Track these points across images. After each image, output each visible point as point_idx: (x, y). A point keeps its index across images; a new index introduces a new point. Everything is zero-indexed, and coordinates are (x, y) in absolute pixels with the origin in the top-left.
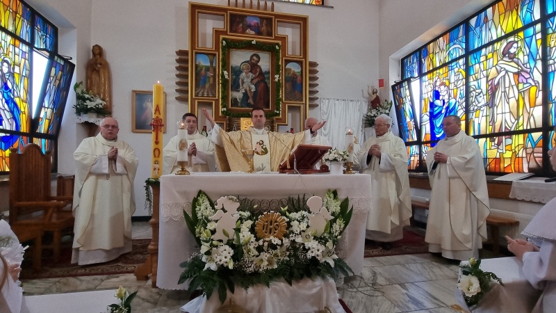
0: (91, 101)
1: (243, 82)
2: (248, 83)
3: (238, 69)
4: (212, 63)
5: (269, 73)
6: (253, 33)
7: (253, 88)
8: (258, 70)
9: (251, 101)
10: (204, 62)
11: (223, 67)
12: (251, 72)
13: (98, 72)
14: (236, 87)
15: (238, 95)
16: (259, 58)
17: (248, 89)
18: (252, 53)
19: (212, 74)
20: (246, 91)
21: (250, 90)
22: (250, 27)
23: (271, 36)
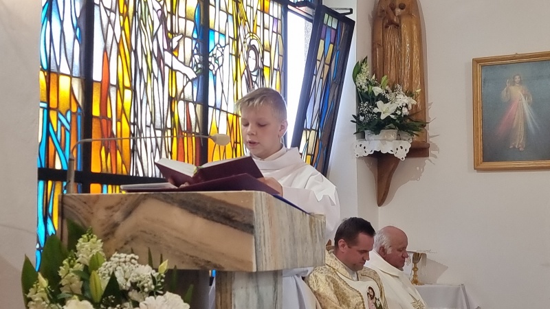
0: (386, 101)
13: (398, 26)
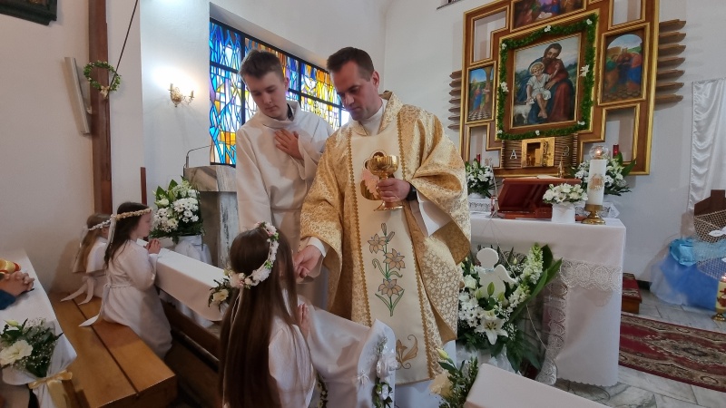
1: (532, 90)
2: (540, 89)
3: (525, 73)
4: (488, 76)
5: (576, 65)
6: (550, 14)
7: (547, 94)
8: (557, 66)
9: (543, 114)
10: (479, 78)
11: (501, 77)
12: (545, 72)
14: (521, 99)
15: (524, 109)
16: (559, 48)
17: (539, 97)
18: (548, 45)
19: (488, 91)
20: (536, 101)
21: (542, 99)
22: (545, 8)
23: (581, 7)
